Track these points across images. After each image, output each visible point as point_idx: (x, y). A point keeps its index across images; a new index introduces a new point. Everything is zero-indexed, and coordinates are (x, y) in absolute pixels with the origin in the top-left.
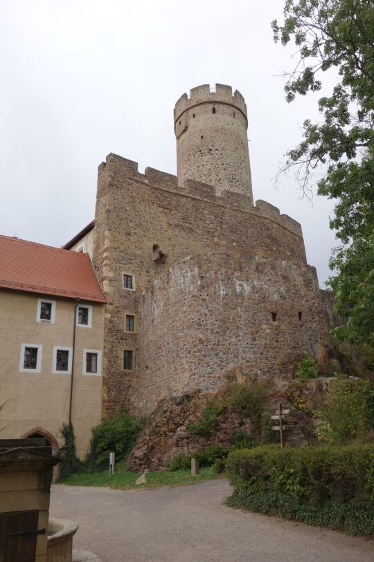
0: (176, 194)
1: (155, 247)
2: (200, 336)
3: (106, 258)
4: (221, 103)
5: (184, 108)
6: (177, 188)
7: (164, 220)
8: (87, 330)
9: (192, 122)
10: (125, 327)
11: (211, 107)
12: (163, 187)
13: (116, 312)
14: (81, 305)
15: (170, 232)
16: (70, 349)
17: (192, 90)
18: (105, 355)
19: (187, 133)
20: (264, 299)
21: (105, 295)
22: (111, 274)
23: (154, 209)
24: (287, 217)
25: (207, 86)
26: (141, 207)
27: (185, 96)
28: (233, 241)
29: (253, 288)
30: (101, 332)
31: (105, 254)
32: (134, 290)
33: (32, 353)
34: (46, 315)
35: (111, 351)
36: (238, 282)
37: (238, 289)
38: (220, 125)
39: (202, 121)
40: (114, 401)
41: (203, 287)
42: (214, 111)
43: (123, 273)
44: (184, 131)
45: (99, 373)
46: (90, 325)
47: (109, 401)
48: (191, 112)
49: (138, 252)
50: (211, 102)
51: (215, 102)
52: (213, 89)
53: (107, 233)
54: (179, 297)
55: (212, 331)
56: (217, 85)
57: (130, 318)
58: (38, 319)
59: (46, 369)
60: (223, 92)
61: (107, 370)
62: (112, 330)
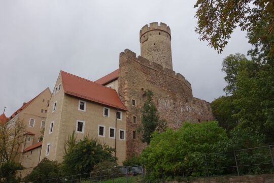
0: (149, 68)
1: (142, 89)
2: (174, 126)
3: (126, 92)
4: (162, 31)
5: (146, 31)
6: (149, 65)
7: (145, 78)
8: (120, 121)
9: (150, 37)
10: (133, 122)
11: (158, 32)
12: (144, 64)
13: (130, 115)
14: (118, 111)
15: (147, 83)
16: (115, 129)
17: (150, 24)
18: (126, 132)
19: (147, 41)
20: (196, 114)
21: (126, 107)
22: (128, 99)
23: (142, 74)
24: (187, 81)
25: (157, 23)
26: (137, 72)
27: (147, 25)
28: (169, 89)
29: (192, 109)
30: (125, 122)
31: (125, 91)
32: (136, 106)
33: (101, 129)
34: (106, 114)
35: (129, 131)
36: (187, 107)
37: (187, 110)
38: (162, 40)
39: (154, 37)
40: (130, 151)
41: (175, 107)
42: (160, 34)
43: (132, 99)
44: (146, 40)
45: (125, 139)
46: (121, 119)
47: (128, 151)
48: (150, 33)
49: (137, 91)
50: (159, 30)
51: (160, 30)
52: (159, 25)
53: (126, 82)
54: (164, 111)
55: (179, 125)
56: (161, 23)
57: (135, 117)
58: (104, 116)
59: (107, 136)
60: (163, 26)
61: (127, 138)
62: (129, 122)
